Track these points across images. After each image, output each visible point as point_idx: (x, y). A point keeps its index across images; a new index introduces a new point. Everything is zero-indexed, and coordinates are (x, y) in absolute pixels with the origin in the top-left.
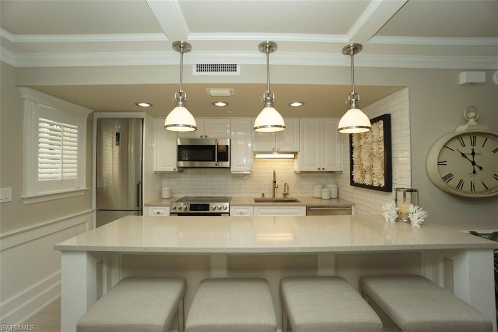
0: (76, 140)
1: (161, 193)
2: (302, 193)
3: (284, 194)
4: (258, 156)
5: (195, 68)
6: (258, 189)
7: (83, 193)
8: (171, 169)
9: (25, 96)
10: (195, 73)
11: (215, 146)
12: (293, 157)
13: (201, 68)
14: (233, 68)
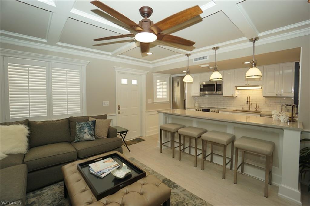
0: (166, 85)
1: (195, 105)
2: (270, 109)
3: (255, 109)
4: (238, 88)
5: (194, 60)
6: (241, 105)
7: (168, 103)
8: (198, 95)
9: (154, 75)
10: (194, 62)
11: (215, 84)
12: (261, 88)
13: (196, 59)
14: (206, 57)
